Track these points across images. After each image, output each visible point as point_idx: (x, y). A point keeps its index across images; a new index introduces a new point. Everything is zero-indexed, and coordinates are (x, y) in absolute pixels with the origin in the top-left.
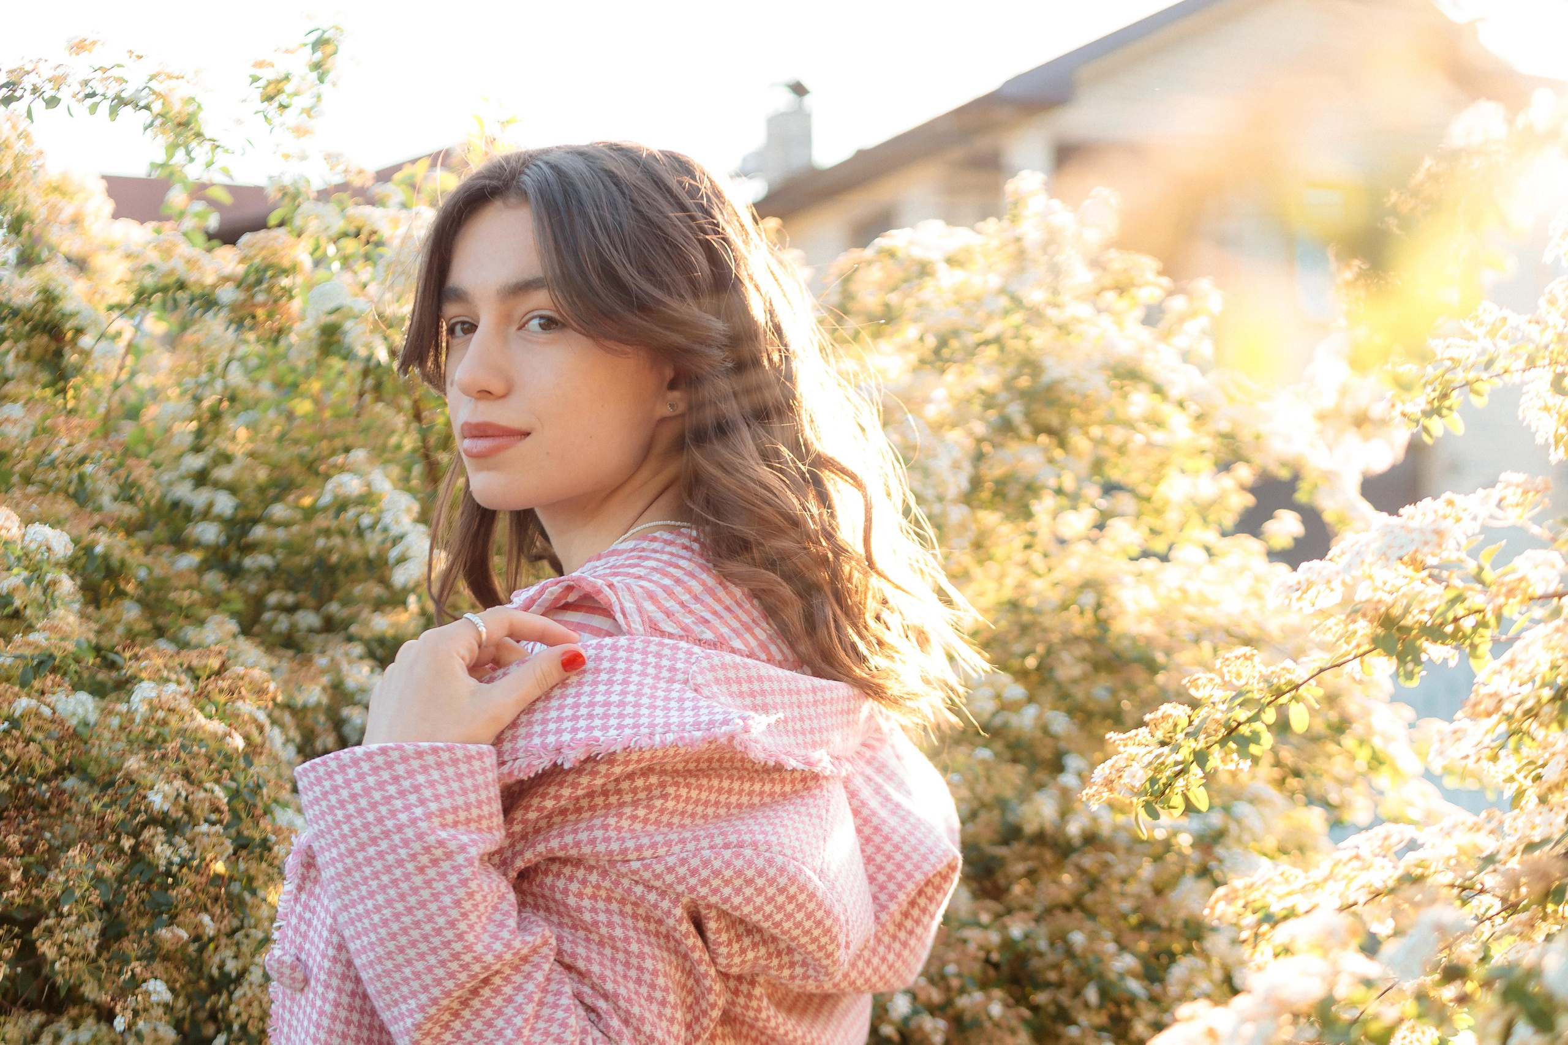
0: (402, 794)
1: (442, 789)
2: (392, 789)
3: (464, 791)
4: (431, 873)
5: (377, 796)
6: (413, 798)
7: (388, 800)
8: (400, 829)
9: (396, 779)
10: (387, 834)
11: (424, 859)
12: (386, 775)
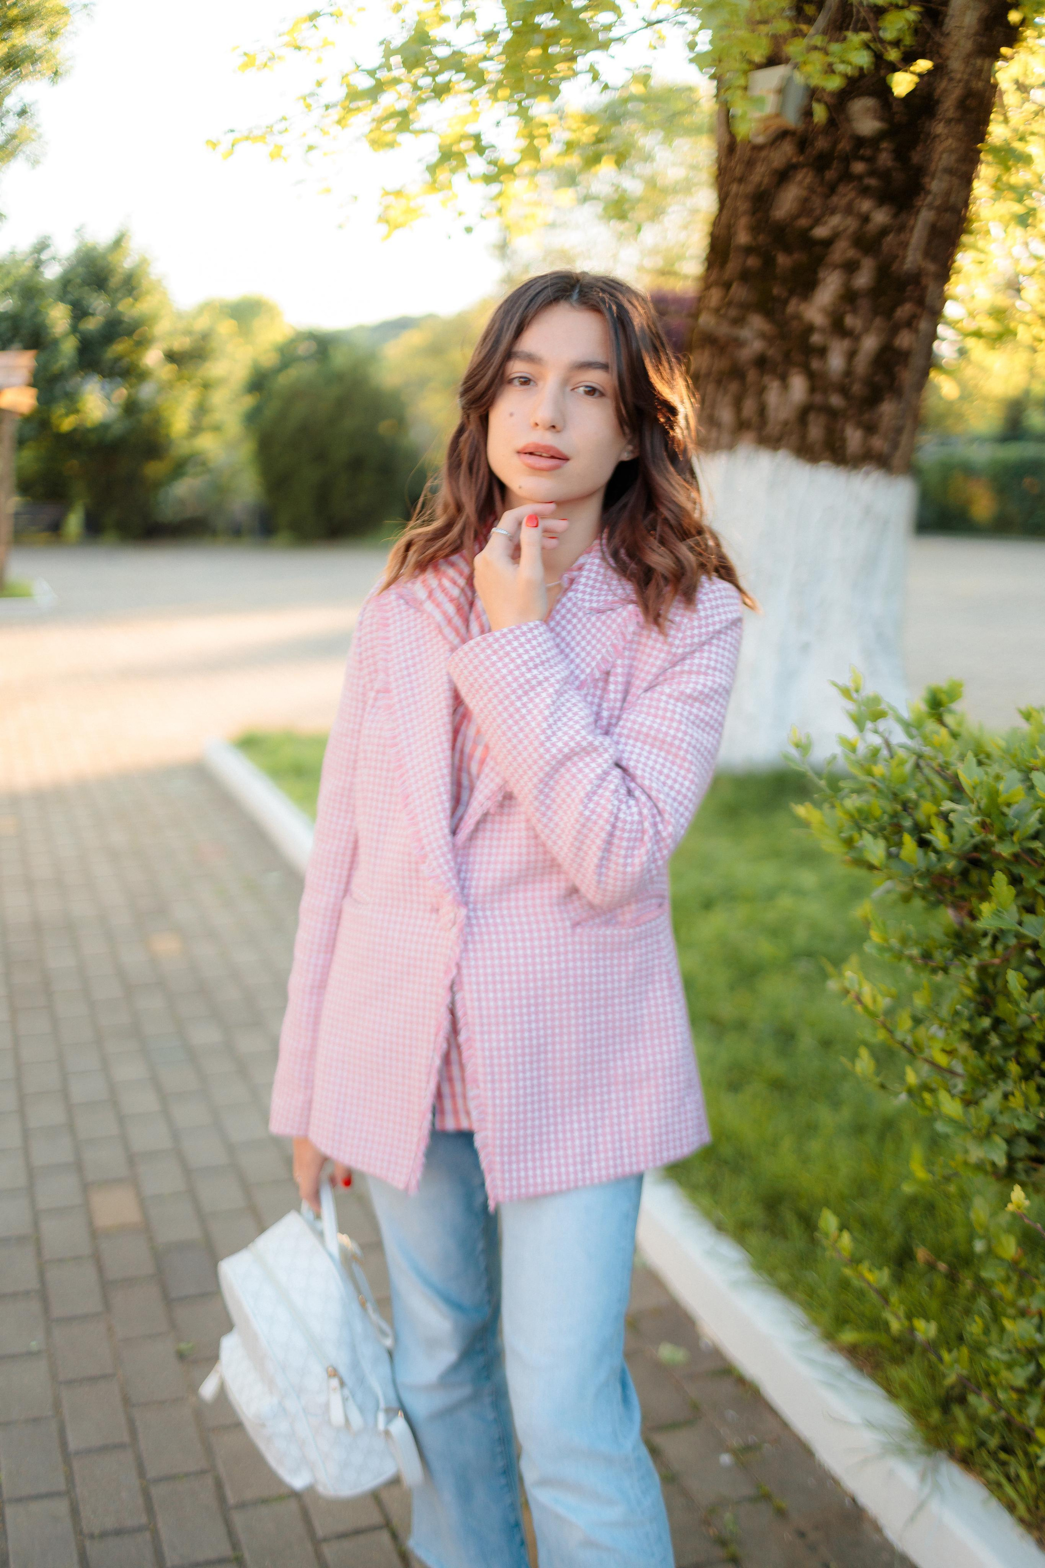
0: (501, 659)
1: (521, 650)
2: (494, 658)
3: (534, 648)
4: (525, 699)
5: (487, 663)
6: (507, 660)
7: (493, 664)
8: (504, 677)
9: (495, 652)
10: (497, 683)
11: (520, 692)
12: (489, 652)
